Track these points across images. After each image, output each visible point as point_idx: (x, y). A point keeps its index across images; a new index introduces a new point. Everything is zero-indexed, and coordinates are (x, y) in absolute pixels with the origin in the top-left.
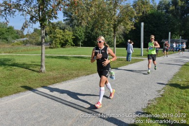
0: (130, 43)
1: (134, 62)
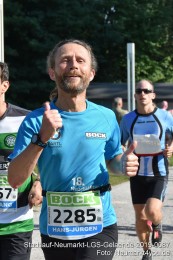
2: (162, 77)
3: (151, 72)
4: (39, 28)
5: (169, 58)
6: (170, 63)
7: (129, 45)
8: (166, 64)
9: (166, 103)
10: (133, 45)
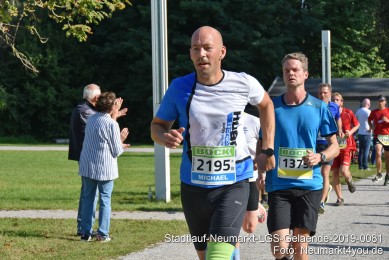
0: (102, 107)
1: (137, 247)
2: (369, 71)
3: (355, 64)
4: (222, 14)
5: (376, 49)
6: (377, 54)
7: (323, 32)
8: (372, 56)
9: (368, 101)
10: (329, 32)
